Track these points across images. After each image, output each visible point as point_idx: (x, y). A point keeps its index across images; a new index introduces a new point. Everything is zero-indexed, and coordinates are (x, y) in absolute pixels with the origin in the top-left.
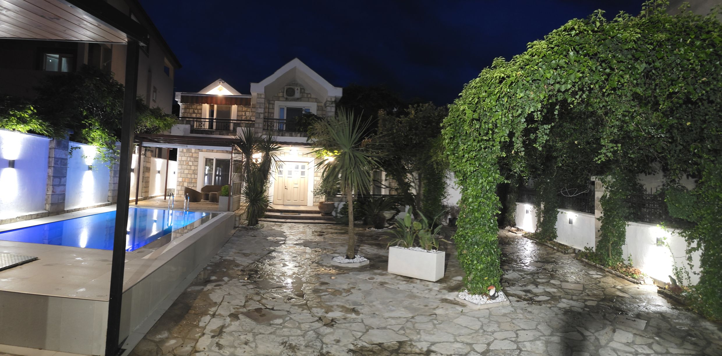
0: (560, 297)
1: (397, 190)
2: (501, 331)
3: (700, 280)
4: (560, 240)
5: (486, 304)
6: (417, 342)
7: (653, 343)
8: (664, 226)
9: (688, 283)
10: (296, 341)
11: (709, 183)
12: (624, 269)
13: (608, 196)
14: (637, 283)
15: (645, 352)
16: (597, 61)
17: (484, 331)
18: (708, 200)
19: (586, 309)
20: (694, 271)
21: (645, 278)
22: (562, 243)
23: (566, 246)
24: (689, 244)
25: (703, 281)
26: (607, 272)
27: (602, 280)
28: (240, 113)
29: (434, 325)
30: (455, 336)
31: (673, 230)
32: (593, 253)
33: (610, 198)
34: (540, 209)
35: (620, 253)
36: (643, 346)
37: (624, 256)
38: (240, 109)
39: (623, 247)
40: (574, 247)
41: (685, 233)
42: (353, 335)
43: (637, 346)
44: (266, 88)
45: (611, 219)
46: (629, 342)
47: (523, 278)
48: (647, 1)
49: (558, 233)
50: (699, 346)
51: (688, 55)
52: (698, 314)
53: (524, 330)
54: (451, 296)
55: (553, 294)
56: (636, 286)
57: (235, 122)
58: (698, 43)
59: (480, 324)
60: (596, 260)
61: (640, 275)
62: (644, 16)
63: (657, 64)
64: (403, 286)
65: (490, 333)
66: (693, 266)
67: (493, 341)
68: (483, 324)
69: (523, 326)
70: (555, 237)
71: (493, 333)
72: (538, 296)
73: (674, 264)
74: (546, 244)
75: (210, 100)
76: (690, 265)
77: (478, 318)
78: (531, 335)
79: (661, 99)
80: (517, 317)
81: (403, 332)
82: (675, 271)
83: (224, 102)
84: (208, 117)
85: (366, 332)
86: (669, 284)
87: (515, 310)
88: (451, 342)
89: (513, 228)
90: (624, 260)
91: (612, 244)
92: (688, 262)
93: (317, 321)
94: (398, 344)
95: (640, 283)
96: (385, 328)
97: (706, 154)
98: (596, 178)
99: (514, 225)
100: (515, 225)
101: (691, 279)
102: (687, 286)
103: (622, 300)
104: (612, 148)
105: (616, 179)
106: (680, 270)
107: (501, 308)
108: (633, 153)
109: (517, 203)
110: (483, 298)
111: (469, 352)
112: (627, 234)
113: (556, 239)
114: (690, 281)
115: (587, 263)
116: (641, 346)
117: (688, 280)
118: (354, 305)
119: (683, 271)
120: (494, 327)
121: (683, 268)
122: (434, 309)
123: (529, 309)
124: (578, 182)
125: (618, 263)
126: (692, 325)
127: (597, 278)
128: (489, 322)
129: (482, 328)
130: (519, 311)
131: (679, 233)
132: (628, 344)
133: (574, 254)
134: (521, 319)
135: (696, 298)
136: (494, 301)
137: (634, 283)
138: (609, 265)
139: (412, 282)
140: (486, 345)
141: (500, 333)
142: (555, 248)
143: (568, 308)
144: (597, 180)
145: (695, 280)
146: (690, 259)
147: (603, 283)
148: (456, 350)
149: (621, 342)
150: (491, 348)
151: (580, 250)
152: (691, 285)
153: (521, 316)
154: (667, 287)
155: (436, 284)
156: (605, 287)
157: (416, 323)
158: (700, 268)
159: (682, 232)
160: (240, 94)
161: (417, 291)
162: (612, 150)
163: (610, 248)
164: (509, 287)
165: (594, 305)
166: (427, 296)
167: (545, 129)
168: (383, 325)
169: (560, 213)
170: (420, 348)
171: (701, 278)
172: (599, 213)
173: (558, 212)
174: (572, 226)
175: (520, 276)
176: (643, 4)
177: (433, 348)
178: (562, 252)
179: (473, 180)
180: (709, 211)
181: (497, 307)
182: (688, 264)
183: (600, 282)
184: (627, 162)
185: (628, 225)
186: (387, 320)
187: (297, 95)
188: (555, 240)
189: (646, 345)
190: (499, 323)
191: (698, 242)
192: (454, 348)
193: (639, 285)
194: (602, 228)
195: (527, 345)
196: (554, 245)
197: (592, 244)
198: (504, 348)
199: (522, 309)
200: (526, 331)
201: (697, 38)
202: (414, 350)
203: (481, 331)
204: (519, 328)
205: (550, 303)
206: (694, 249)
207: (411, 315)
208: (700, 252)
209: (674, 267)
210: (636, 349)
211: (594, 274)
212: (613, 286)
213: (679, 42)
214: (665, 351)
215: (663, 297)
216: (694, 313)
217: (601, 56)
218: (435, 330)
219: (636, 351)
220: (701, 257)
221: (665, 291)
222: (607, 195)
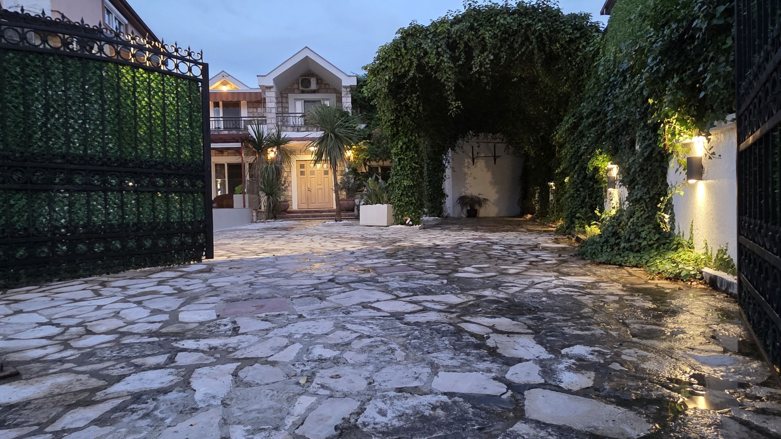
28: (251, 110)
38: (251, 105)
44: (275, 80)
57: (246, 119)
75: (215, 96)
83: (230, 98)
84: (213, 115)
187: (314, 86)
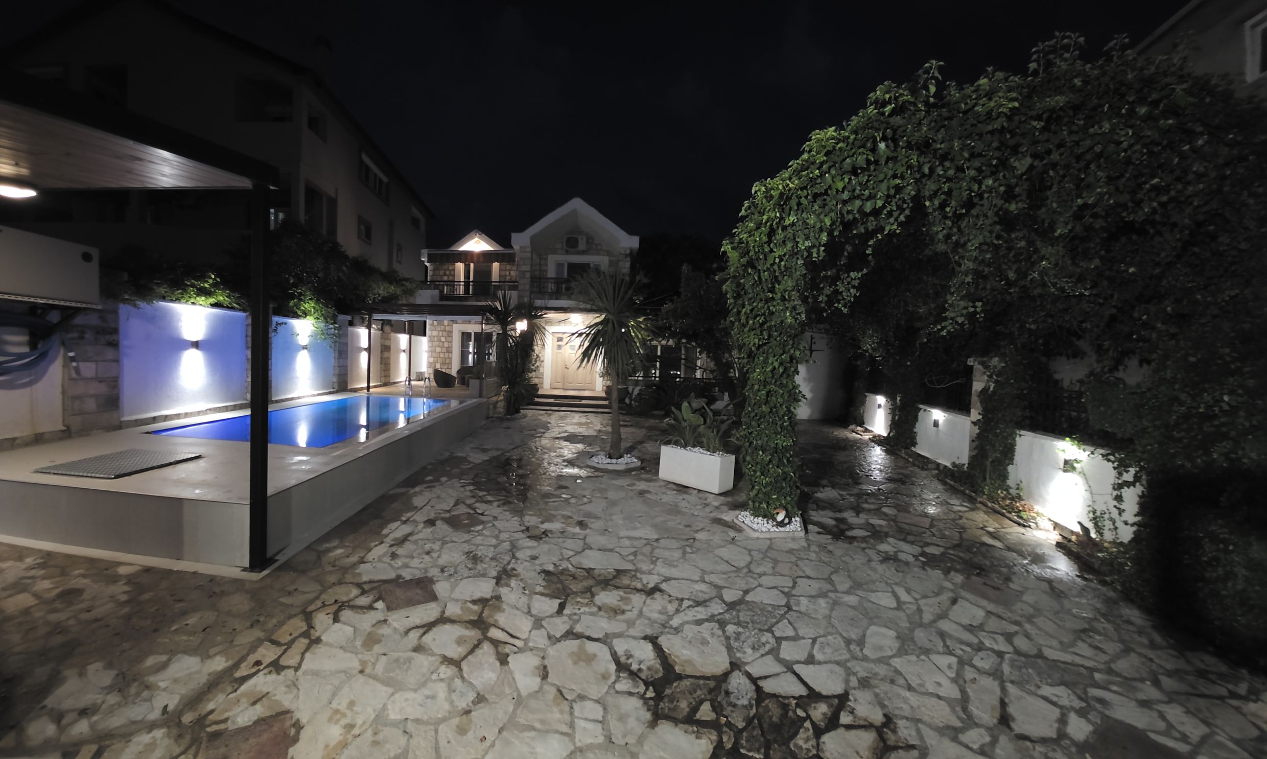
0: (887, 535)
1: (712, 371)
2: (773, 575)
3: (1133, 536)
4: (921, 449)
5: (769, 531)
6: (645, 573)
7: (1016, 633)
8: (1079, 442)
9: (1113, 537)
10: (484, 552)
11: (1162, 373)
12: (1008, 502)
13: (991, 389)
14: (1024, 526)
15: (996, 647)
16: (935, 157)
17: (750, 571)
18: (1157, 404)
19: (921, 558)
20: (1125, 519)
21: (1038, 518)
22: (922, 454)
23: (927, 458)
24: (1120, 474)
25: (1137, 539)
26: (980, 502)
27: (967, 515)
28: (503, 273)
29: (684, 553)
30: (704, 572)
31: (1092, 449)
32: (964, 472)
33: (994, 392)
34: (896, 403)
35: (1004, 476)
36: (996, 636)
37: (1011, 482)
38: (503, 267)
39: (1010, 468)
40: (939, 461)
41: (1114, 456)
42: (562, 554)
43: (984, 634)
44: (533, 239)
45: (992, 424)
46: (974, 624)
47: (843, 500)
48: (1040, 44)
49: (918, 439)
50: (1104, 652)
51: (1118, 134)
52: (1121, 592)
53: (809, 577)
54: (728, 516)
55: (878, 528)
56: (1022, 530)
57: (497, 284)
58: (1143, 110)
59: (748, 559)
60: (965, 484)
61: (1032, 514)
62: (1035, 73)
63: (1055, 157)
64: (670, 497)
65: (755, 576)
66: (1124, 510)
67: (756, 588)
68: (752, 560)
69: (809, 572)
70: (914, 444)
71: (760, 575)
72: (854, 529)
73: (1090, 503)
74: (899, 453)
75: (466, 257)
76: (1117, 508)
77: (750, 551)
78: (815, 586)
79: (1062, 219)
80: (808, 557)
81: (632, 557)
82: (1091, 515)
83: (481, 259)
84: (462, 279)
85: (580, 552)
86: (1077, 534)
87: (809, 545)
88: (692, 581)
89: (859, 428)
90: (1011, 488)
91: (993, 462)
92: (1115, 503)
93: (523, 531)
94: (615, 574)
95: (1029, 527)
96: (611, 550)
97: (1163, 323)
98: (975, 360)
99: (861, 423)
100: (864, 424)
101: (1118, 531)
102: (1110, 542)
103: (987, 550)
104: (966, 308)
105: (1006, 362)
106: (1101, 514)
107: (789, 540)
108: (1034, 322)
109: (867, 394)
110: (768, 523)
111: (712, 598)
112: (1018, 448)
113: (915, 447)
114: (1117, 534)
115: (952, 487)
116: (991, 635)
117: (1114, 533)
118: (584, 517)
119: (1106, 516)
120: (766, 567)
121: (1106, 511)
122: (697, 531)
123: (830, 548)
124: (954, 366)
125: (999, 492)
126: (1103, 611)
127: (960, 511)
128: (762, 559)
129: (748, 566)
130: (814, 548)
131: (1103, 456)
132: (970, 628)
133: (937, 472)
134: (811, 560)
135: (1122, 565)
136: (781, 529)
137: (1019, 524)
138: (984, 494)
139: (685, 493)
140: (741, 593)
141: (771, 577)
142: (911, 460)
143: (892, 554)
144: (976, 363)
145: (1126, 534)
146: (1119, 498)
147: (966, 521)
148: (694, 593)
149: (958, 621)
150: (748, 598)
151: (946, 467)
152: (1118, 541)
153: (813, 556)
154: (1074, 538)
155: (718, 497)
156: (967, 526)
157: (658, 548)
158: (1135, 515)
159: (1108, 454)
160: (502, 249)
161: (687, 505)
162: (965, 312)
163: (989, 468)
164: (816, 510)
165: (937, 553)
166: (696, 513)
167: (852, 279)
168: (610, 546)
169: (922, 410)
170: (645, 582)
171: (1135, 533)
172: (975, 415)
173: (921, 409)
174: (938, 431)
175: (839, 497)
176: (1034, 50)
177: (664, 586)
178: (919, 467)
179: (761, 358)
180: (1157, 423)
181: (784, 538)
182: (1115, 506)
183: (961, 517)
184: (1027, 336)
185: (1020, 435)
186: (621, 540)
187: (581, 246)
188: (913, 449)
189: (1002, 634)
190: (776, 562)
191: (1137, 472)
192: (693, 590)
193: (1028, 529)
194: (979, 436)
195: (802, 602)
196: (910, 456)
197: (964, 460)
198: (765, 602)
199: (819, 546)
200: (811, 580)
201: (1142, 100)
202: (634, 583)
203: (745, 570)
204: (803, 575)
205: (866, 542)
206: (1127, 484)
207: (656, 537)
208: (1138, 489)
209: (1091, 509)
210: (982, 639)
211: (958, 505)
212: (982, 526)
213: (1103, 111)
214: (1034, 651)
215: (1064, 554)
216: (1115, 590)
217: (939, 146)
218: (681, 561)
219: (982, 643)
220: (1140, 497)
221: (1069, 545)
222: (989, 388)
